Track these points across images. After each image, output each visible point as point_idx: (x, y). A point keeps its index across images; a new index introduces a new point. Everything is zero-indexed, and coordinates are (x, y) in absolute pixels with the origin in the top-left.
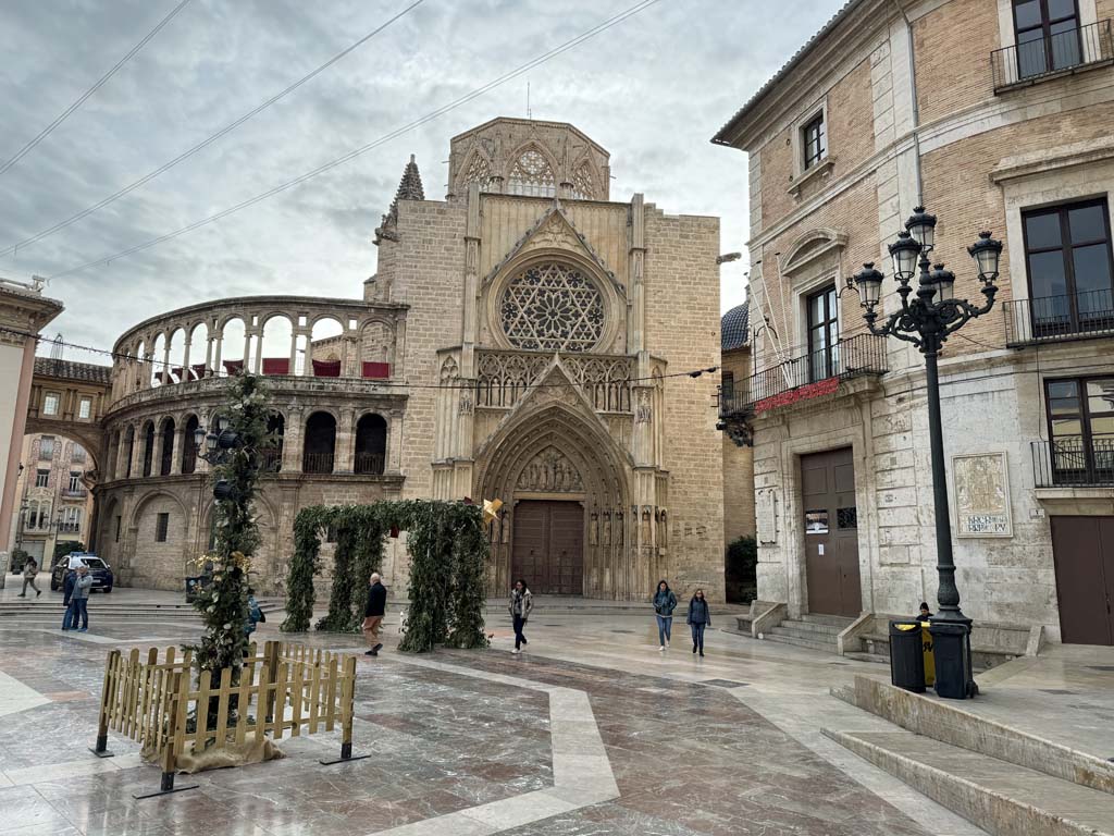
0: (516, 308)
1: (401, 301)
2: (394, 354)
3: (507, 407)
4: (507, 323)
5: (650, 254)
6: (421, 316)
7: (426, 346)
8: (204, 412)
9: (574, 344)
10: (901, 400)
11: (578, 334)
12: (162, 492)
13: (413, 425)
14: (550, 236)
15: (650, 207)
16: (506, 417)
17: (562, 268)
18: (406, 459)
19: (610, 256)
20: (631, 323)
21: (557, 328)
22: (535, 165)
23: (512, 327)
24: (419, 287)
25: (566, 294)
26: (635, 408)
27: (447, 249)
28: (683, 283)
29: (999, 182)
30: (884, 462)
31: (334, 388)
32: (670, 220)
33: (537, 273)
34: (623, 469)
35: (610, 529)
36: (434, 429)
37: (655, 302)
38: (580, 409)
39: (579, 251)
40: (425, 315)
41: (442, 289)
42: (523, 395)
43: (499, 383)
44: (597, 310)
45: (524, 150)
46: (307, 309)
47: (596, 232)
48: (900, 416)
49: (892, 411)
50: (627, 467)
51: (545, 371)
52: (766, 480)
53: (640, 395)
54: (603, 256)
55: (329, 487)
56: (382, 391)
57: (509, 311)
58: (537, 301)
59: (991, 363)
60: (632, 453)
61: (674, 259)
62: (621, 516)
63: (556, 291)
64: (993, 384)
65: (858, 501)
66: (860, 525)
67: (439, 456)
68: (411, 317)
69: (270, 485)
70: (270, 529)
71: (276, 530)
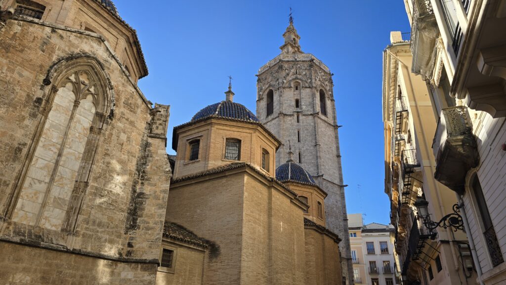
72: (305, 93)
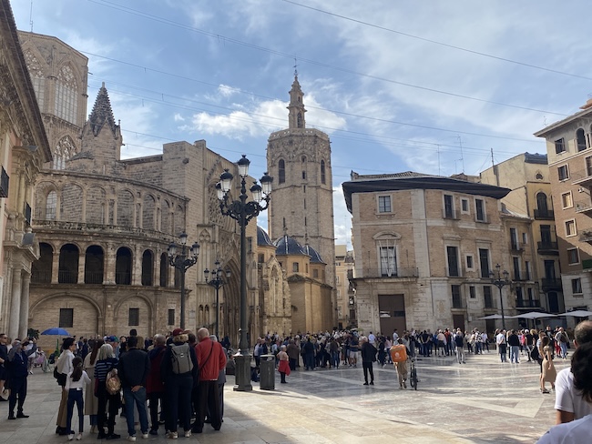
1: (187, 196)
2: (185, 223)
3: (222, 258)
6: (192, 206)
7: (194, 222)
10: (422, 285)
12: (71, 294)
14: (216, 173)
16: (222, 263)
18: (190, 282)
21: (215, 218)
24: (192, 190)
26: (250, 261)
27: (199, 173)
29: (444, 239)
38: (237, 260)
41: (198, 193)
42: (226, 252)
46: (160, 194)
48: (422, 289)
49: (419, 287)
51: (230, 241)
52: (364, 301)
53: (252, 256)
55: (169, 295)
59: (443, 280)
60: (249, 282)
64: (443, 284)
65: (406, 309)
66: (407, 316)
67: (200, 280)
68: (190, 205)
69: (152, 293)
70: (150, 318)
71: (154, 318)
72: (310, 168)
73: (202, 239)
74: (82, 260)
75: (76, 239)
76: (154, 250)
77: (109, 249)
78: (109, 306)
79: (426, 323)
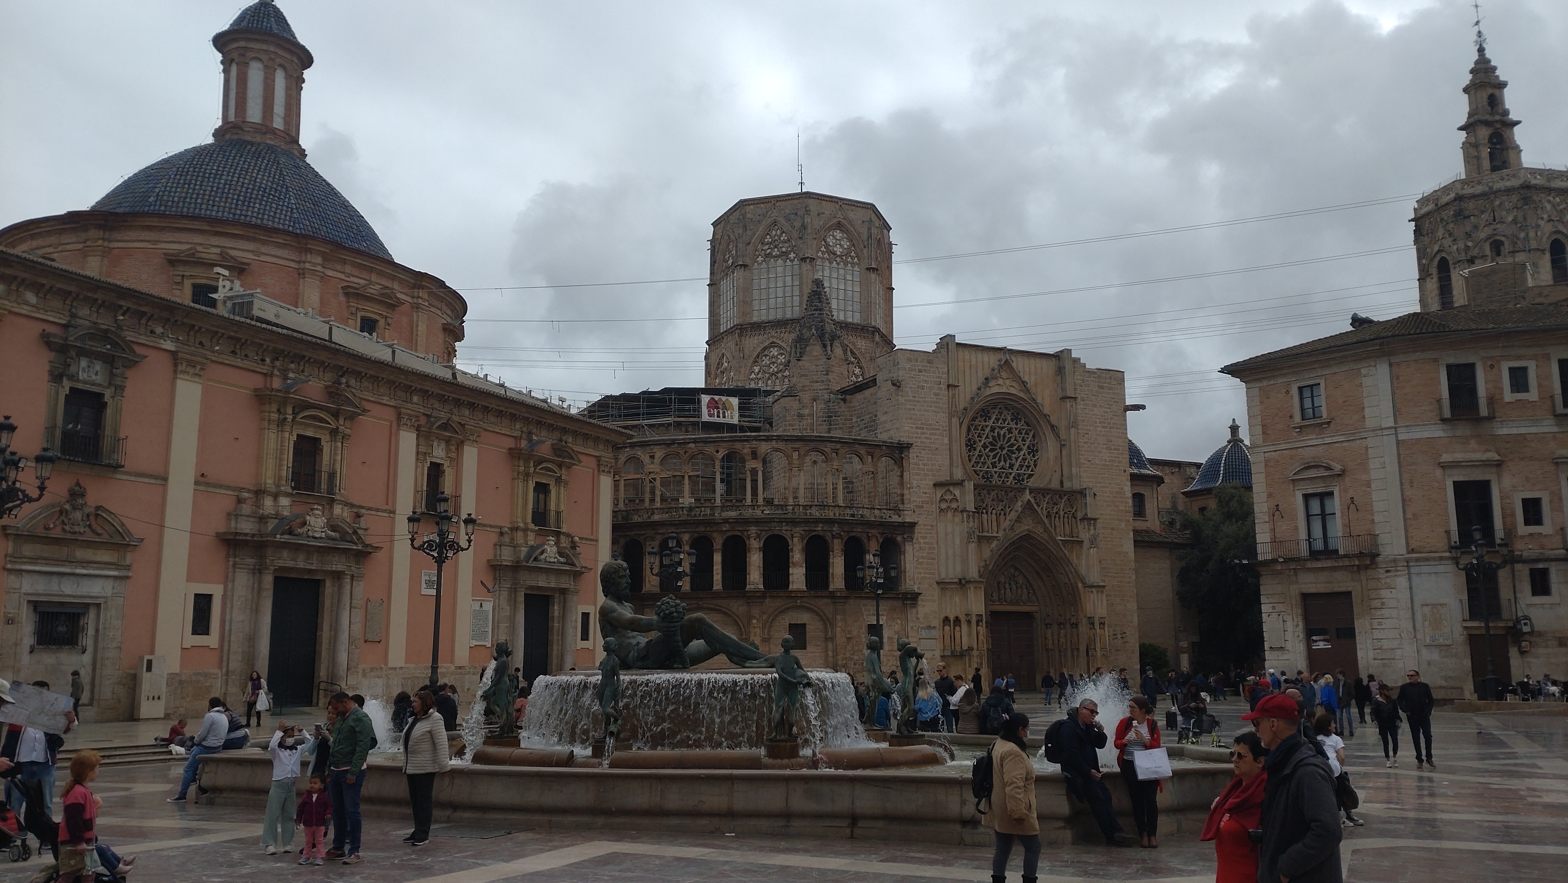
0: (975, 442)
1: (905, 440)
2: (902, 484)
3: (995, 534)
4: (969, 456)
5: (1079, 400)
6: (920, 453)
7: (926, 480)
8: (754, 535)
9: (1019, 475)
10: (1388, 571)
11: (1021, 466)
12: (705, 605)
13: (921, 548)
14: (1000, 381)
15: (1076, 361)
16: (995, 543)
17: (1006, 409)
18: (918, 578)
19: (1046, 398)
20: (1064, 459)
21: (1005, 461)
22: (840, 245)
23: (974, 460)
24: (917, 428)
25: (1010, 431)
26: (1084, 534)
27: (936, 395)
28: (1103, 427)
29: (1444, 466)
30: (1376, 603)
31: (862, 516)
32: (1091, 372)
33: (989, 412)
34: (1077, 587)
35: (1065, 636)
36: (936, 551)
37: (1085, 443)
38: (1045, 536)
39: (1022, 395)
40: (923, 452)
41: (933, 429)
42: (1006, 524)
43: (987, 513)
44: (1033, 445)
45: (830, 228)
46: (838, 446)
47: (1033, 378)
48: (1388, 580)
49: (1381, 576)
50: (1080, 585)
51: (1020, 503)
52: (1274, 608)
53: (1089, 525)
54: (1039, 400)
55: (865, 602)
56: (895, 518)
57: (970, 445)
58: (990, 436)
59: (1441, 558)
60: (1084, 573)
61: (1095, 406)
62: (1075, 625)
63: (1004, 427)
64: (1441, 568)
65: (1357, 624)
66: (1357, 638)
67: (943, 575)
68: (913, 453)
69: (825, 600)
70: (826, 639)
71: (832, 639)
73: (944, 506)
74: (718, 558)
75: (708, 529)
76: (828, 537)
77: (752, 540)
78: (754, 621)
79: (1399, 652)
